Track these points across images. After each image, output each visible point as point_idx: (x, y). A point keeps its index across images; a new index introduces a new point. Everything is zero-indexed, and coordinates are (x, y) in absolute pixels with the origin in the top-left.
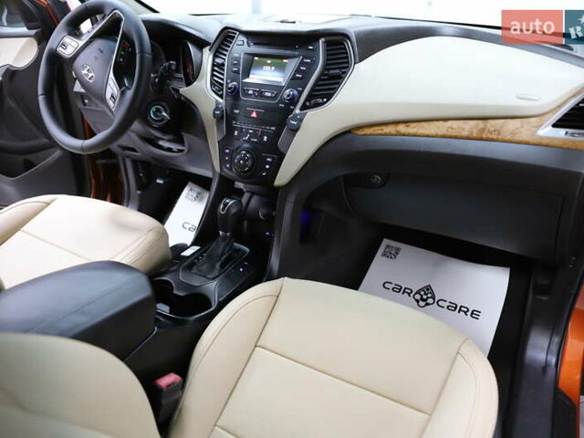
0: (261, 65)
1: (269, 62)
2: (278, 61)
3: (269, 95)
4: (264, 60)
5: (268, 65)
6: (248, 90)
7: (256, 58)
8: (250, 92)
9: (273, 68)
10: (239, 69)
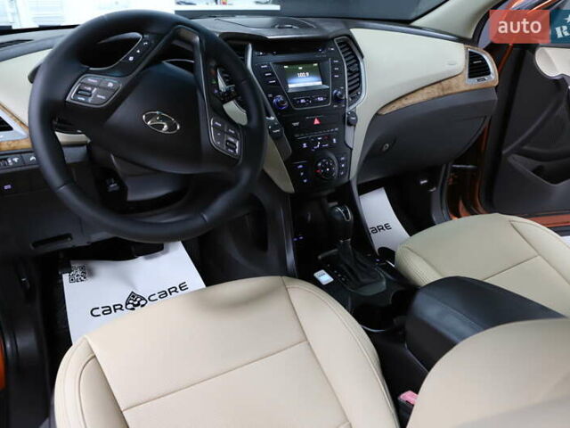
0: (294, 73)
1: (300, 68)
2: (309, 66)
3: (322, 99)
4: (294, 67)
5: (301, 71)
6: (300, 100)
7: (286, 67)
8: (303, 101)
9: (307, 74)
10: (277, 81)
